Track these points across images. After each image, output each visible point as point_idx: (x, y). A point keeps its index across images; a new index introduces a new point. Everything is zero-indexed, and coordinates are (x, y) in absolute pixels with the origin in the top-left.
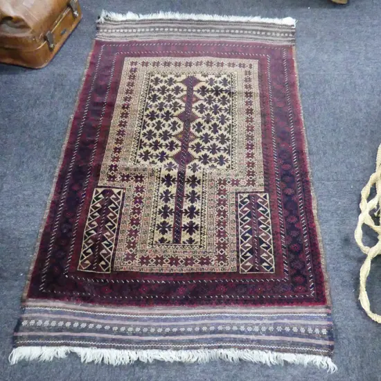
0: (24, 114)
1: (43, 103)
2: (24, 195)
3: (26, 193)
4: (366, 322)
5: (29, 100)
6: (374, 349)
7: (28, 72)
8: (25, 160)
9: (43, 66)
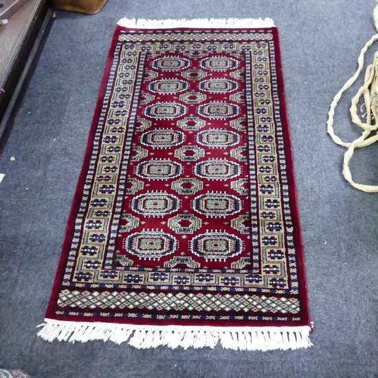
0: (83, 47)
1: (97, 39)
2: (86, 104)
3: (87, 103)
4: (353, 191)
5: (86, 37)
6: (359, 209)
7: (84, 17)
8: (85, 79)
9: (96, 12)
